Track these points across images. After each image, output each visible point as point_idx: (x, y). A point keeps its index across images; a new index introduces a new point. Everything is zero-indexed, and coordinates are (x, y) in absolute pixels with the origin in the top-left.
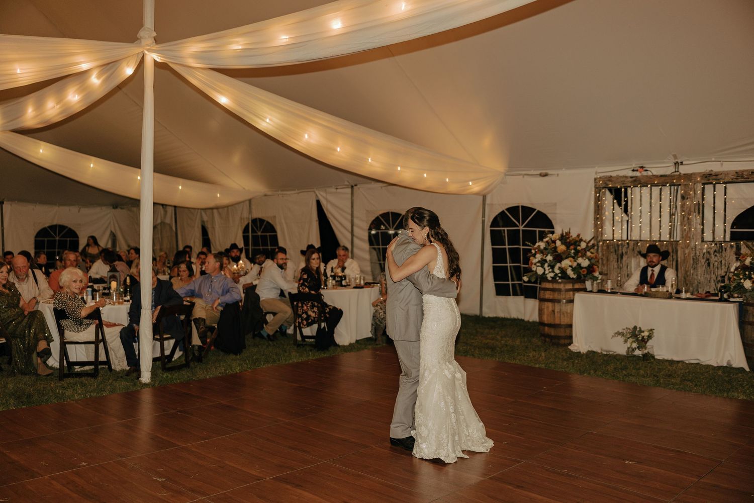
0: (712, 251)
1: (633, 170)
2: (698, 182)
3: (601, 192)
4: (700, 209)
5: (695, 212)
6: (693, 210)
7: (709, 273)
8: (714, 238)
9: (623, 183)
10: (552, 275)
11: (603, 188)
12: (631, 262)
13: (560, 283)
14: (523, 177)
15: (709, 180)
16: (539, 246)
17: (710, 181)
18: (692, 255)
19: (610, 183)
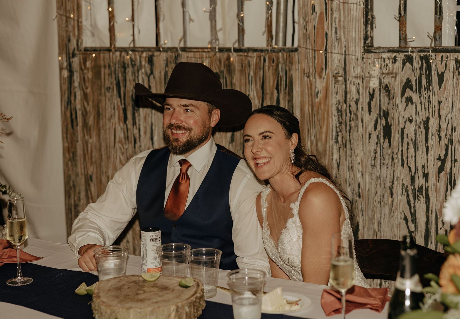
7: (388, 160)
8: (403, 38)
18: (333, 100)
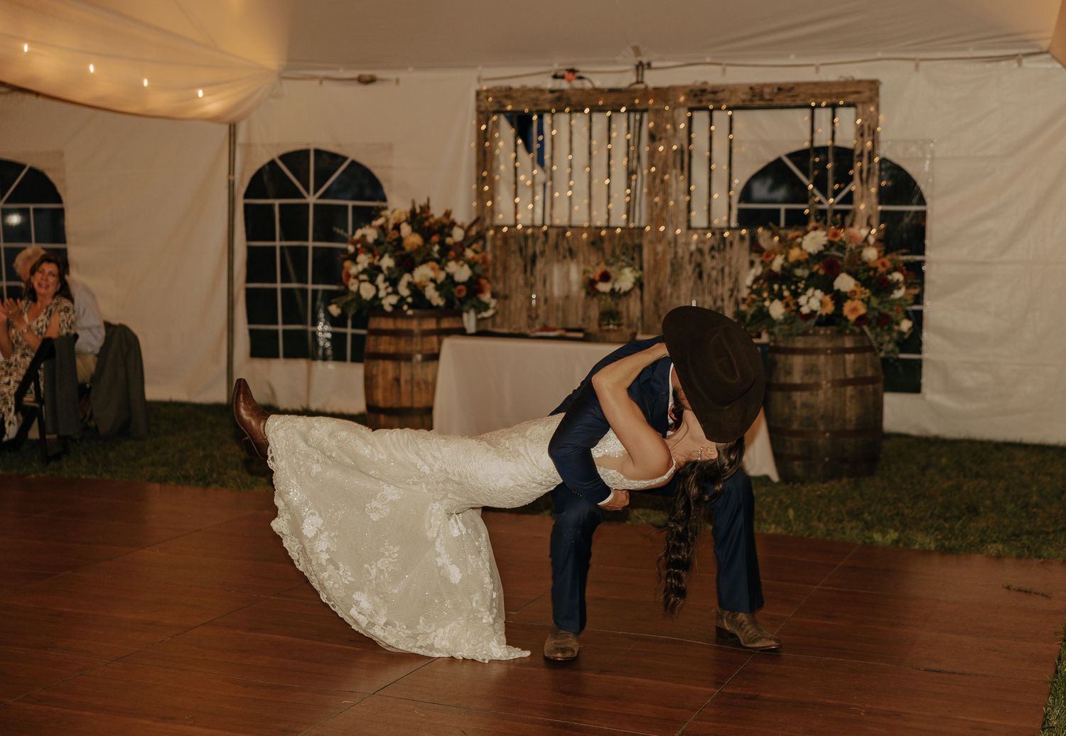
0: (706, 248)
1: (555, 77)
2: (681, 104)
3: (490, 122)
4: (684, 160)
5: (675, 167)
6: (670, 162)
7: (700, 292)
8: (710, 221)
9: (535, 102)
10: (393, 299)
11: (495, 112)
12: (551, 272)
13: (411, 317)
14: (321, 83)
15: (700, 101)
16: (364, 236)
17: (704, 104)
18: (669, 257)
19: (509, 102)
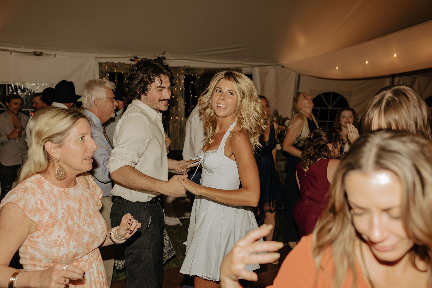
1: (131, 60)
2: (182, 74)
3: (106, 77)
5: (180, 96)
6: (178, 94)
9: (126, 69)
11: (108, 72)
15: (189, 73)
18: (179, 128)
19: (115, 69)
